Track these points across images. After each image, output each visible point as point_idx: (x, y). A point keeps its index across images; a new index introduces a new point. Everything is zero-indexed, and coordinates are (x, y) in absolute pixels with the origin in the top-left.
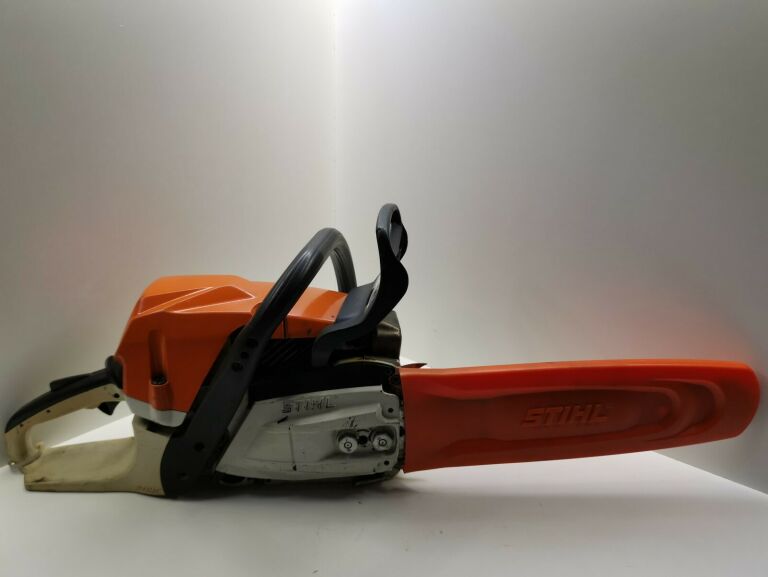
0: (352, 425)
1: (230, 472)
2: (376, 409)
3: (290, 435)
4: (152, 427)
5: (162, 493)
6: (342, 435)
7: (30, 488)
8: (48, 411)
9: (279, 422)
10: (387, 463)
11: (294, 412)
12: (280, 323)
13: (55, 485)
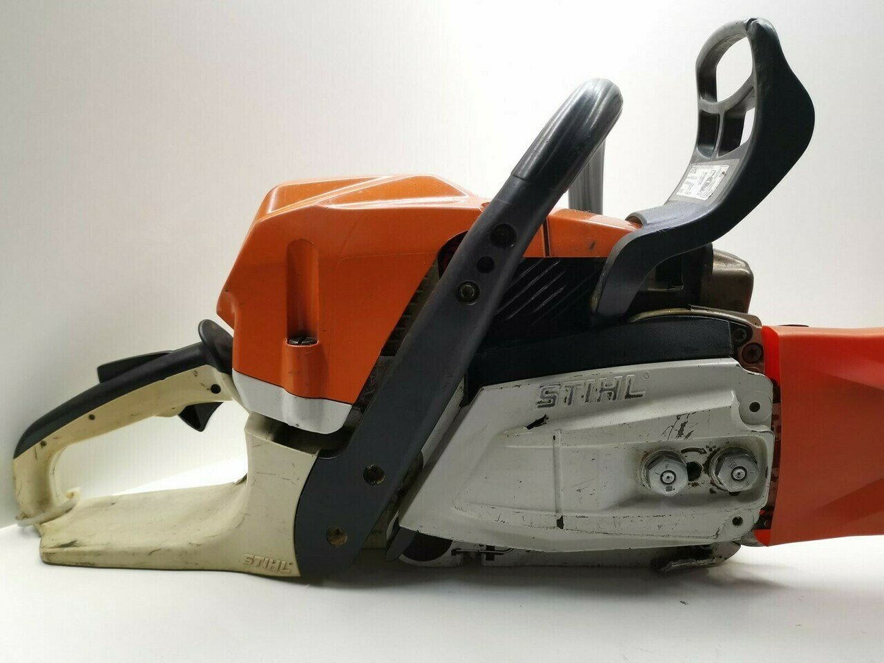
0: (680, 433)
1: (429, 529)
2: (728, 400)
3: (555, 451)
4: (285, 434)
5: (295, 571)
6: (654, 457)
7: (49, 560)
8: (92, 417)
9: (530, 427)
10: (737, 522)
11: (561, 406)
12: (537, 229)
13: (98, 554)
